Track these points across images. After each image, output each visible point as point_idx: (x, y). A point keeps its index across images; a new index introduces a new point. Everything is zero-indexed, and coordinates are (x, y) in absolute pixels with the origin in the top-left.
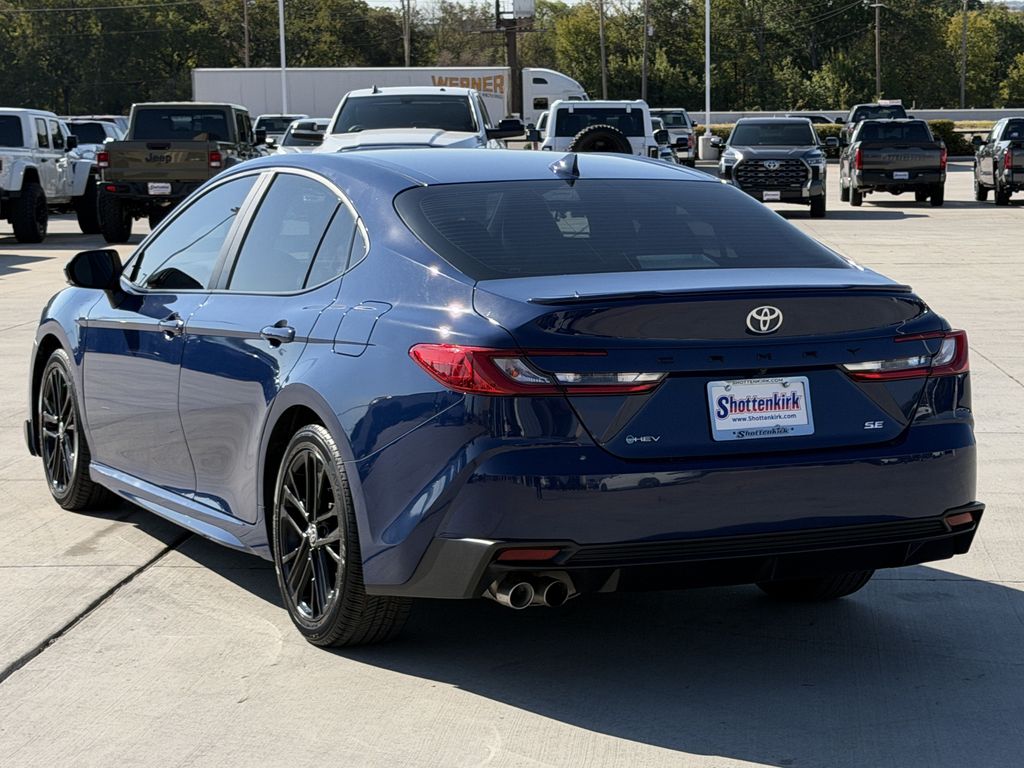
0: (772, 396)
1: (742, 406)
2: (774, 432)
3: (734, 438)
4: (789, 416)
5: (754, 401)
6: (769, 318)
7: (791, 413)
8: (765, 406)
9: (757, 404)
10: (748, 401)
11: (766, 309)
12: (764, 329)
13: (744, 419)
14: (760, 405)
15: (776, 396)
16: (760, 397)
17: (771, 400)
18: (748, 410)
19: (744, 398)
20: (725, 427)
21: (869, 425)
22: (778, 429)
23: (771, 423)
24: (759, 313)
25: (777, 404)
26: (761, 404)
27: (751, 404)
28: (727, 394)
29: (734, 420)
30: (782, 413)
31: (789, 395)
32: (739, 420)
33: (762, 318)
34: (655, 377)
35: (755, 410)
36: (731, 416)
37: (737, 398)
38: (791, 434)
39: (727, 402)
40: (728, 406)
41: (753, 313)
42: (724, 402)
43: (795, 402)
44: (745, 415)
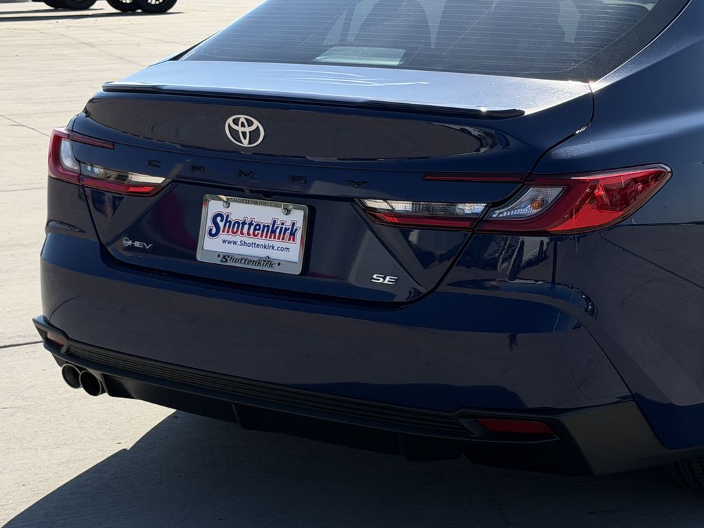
0: (269, 221)
1: (236, 227)
2: (259, 263)
3: (218, 261)
4: (283, 249)
5: (251, 224)
6: (248, 129)
7: (284, 245)
8: (260, 232)
9: (252, 227)
10: (244, 223)
11: (242, 118)
12: (245, 143)
13: (235, 243)
14: (255, 229)
15: (275, 222)
16: (258, 220)
17: (268, 226)
18: (242, 233)
19: (241, 219)
20: (212, 247)
21: (378, 279)
22: (268, 261)
23: (262, 253)
24: (236, 122)
25: (274, 232)
26: (258, 229)
27: (246, 227)
28: (224, 211)
29: (224, 242)
30: (277, 244)
31: (288, 224)
32: (229, 242)
33: (240, 129)
34: (159, 180)
35: (249, 234)
36: (222, 236)
37: (233, 218)
38: (276, 269)
39: (222, 221)
40: (221, 225)
41: (230, 121)
42: (219, 219)
43: (293, 234)
44: (238, 238)
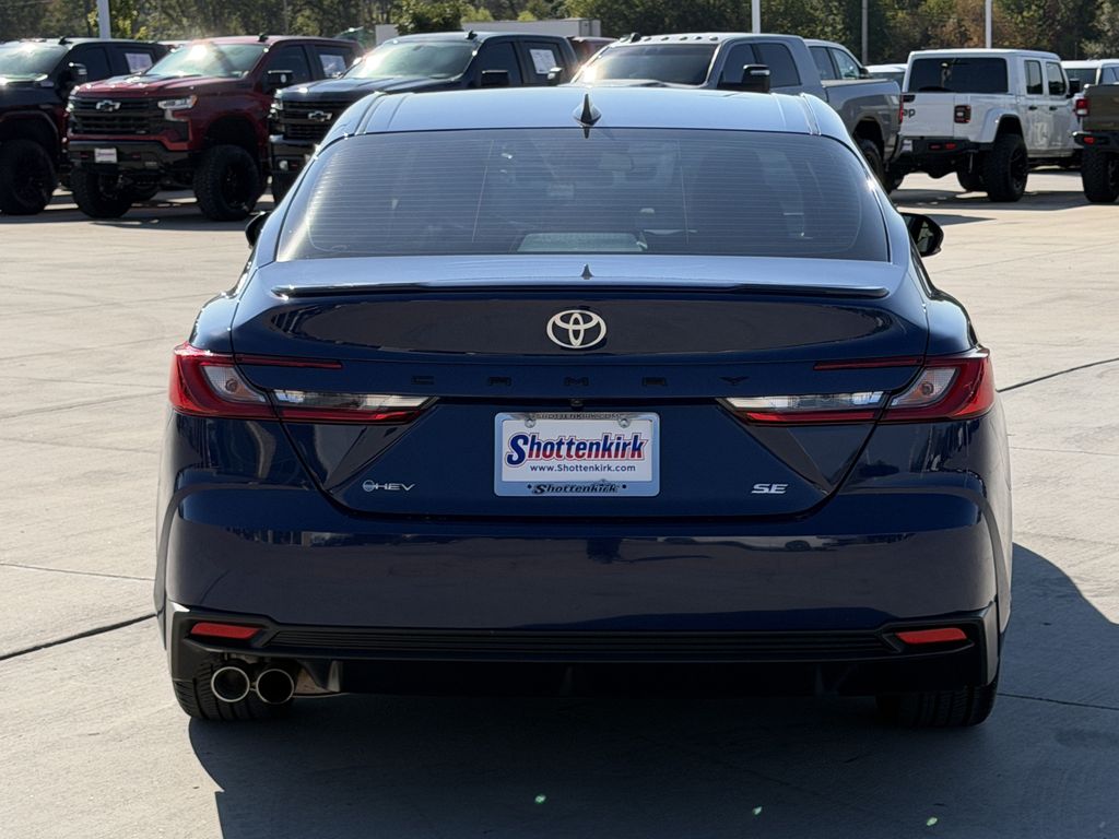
0: (599, 438)
1: (551, 449)
2: (594, 489)
3: (529, 493)
4: (624, 469)
5: (570, 444)
6: (582, 327)
7: (627, 463)
8: (587, 452)
9: (574, 448)
10: (560, 443)
11: (576, 314)
12: (576, 343)
13: (550, 469)
14: (578, 449)
15: (606, 438)
16: (579, 438)
17: (598, 444)
18: (559, 456)
19: (555, 440)
20: (514, 477)
21: (761, 489)
22: (604, 485)
23: (595, 477)
24: (565, 319)
25: (607, 449)
26: (581, 448)
27: (564, 448)
28: (527, 432)
29: (533, 468)
30: (613, 463)
31: (628, 438)
32: (542, 468)
33: (571, 327)
34: (416, 402)
35: (569, 455)
36: (528, 463)
37: (543, 438)
38: (621, 493)
39: (526, 443)
40: (526, 449)
41: (557, 319)
42: (520, 442)
43: (637, 449)
44: (554, 462)
